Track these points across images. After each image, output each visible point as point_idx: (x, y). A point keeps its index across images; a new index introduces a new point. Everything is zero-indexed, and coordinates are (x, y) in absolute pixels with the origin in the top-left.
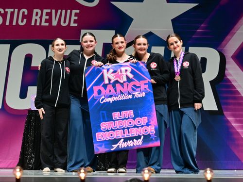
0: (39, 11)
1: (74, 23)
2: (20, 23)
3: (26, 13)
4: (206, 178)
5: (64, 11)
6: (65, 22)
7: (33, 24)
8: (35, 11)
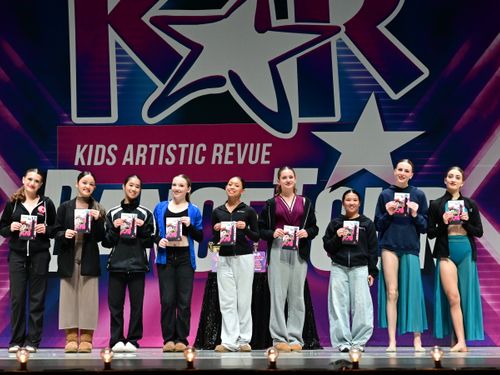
0: (221, 146)
1: (266, 159)
2: (197, 162)
3: (205, 149)
4: (433, 358)
5: (252, 145)
6: (254, 159)
7: (213, 162)
8: (216, 146)
